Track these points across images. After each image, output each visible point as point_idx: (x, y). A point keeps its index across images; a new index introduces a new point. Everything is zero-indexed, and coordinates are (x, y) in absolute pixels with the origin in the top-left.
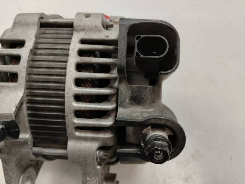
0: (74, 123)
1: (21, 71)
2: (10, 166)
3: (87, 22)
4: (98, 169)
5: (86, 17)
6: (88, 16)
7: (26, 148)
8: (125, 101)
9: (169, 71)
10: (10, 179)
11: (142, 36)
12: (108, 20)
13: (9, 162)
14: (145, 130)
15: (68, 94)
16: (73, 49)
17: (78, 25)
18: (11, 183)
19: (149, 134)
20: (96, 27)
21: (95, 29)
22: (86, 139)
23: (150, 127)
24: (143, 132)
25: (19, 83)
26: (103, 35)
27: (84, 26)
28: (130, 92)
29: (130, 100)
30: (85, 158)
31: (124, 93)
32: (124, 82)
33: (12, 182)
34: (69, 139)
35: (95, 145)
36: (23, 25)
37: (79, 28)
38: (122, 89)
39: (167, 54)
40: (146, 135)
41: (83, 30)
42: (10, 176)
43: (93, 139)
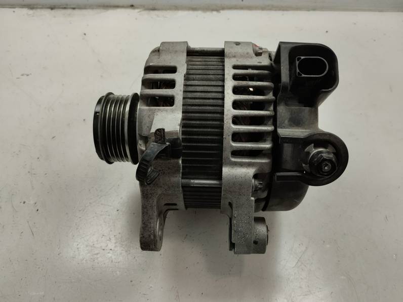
0: (232, 146)
1: (178, 94)
2: (151, 202)
3: (238, 49)
4: (252, 200)
5: (237, 45)
6: (238, 44)
7: (176, 177)
8: (284, 123)
9: (330, 89)
10: (148, 220)
11: (302, 58)
12: (257, 49)
13: (151, 197)
14: (308, 148)
15: (227, 115)
16: (228, 74)
17: (230, 52)
18: (148, 224)
19: (312, 152)
20: (248, 53)
21: (247, 56)
22: (241, 165)
23: (313, 145)
24: (306, 150)
25: (176, 106)
26: (255, 61)
27: (235, 53)
28: (289, 113)
29: (289, 121)
30: (241, 185)
31: (283, 114)
32: (282, 103)
33: (150, 222)
34: (223, 165)
35: (251, 171)
36: (170, 53)
37: (230, 55)
38: (281, 111)
39: (327, 73)
40: (308, 153)
41: (234, 57)
42: (150, 215)
43: (249, 165)
